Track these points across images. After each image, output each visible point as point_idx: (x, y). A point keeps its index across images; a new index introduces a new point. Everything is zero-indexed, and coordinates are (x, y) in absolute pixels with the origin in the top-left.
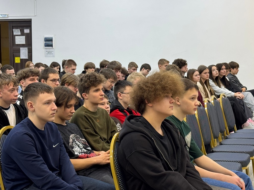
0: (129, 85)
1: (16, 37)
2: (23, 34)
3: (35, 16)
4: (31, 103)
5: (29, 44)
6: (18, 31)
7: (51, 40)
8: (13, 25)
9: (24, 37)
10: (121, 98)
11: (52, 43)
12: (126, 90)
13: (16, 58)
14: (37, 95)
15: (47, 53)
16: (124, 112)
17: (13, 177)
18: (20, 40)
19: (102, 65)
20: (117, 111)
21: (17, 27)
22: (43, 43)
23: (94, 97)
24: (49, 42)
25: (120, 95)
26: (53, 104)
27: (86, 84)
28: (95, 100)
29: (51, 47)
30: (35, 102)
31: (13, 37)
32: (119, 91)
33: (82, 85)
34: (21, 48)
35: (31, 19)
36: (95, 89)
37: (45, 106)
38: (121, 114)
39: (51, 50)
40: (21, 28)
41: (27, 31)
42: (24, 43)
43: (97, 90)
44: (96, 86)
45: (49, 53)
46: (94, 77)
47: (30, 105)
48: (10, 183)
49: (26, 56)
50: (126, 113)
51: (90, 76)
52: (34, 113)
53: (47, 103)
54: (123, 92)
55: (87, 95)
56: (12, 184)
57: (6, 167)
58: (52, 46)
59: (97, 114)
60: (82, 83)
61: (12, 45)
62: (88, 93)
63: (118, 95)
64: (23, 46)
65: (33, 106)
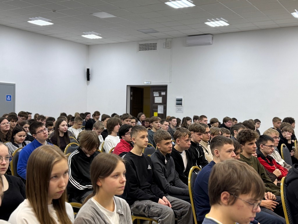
0: (271, 140)
1: (156, 98)
2: (160, 95)
3: (170, 83)
4: (217, 151)
5: (164, 103)
6: (157, 93)
7: (181, 100)
8: (154, 89)
9: (161, 98)
10: (262, 148)
11: (182, 102)
12: (267, 143)
13: (155, 113)
14: (223, 145)
15: (177, 109)
16: (266, 160)
17: (204, 204)
18: (158, 100)
19: (225, 120)
20: (260, 158)
21: (156, 91)
22: (175, 102)
23: (249, 149)
24: (179, 102)
25: (262, 146)
26: (233, 152)
27: (243, 138)
28: (249, 151)
29: (180, 106)
30: (220, 150)
31: (154, 98)
32: (261, 143)
33: (240, 138)
34: (159, 106)
35: (167, 85)
36: (249, 143)
37: (227, 154)
38: (264, 161)
39: (180, 108)
40: (159, 92)
41: (163, 93)
42: (161, 102)
43: (252, 144)
44: (250, 141)
45: (179, 110)
46: (250, 134)
47: (216, 152)
48: (201, 208)
49: (161, 112)
50: (267, 160)
51: (246, 133)
52: (219, 158)
53: (229, 151)
54: (265, 144)
55: (243, 146)
56: (203, 209)
57: (199, 196)
58: (181, 104)
59: (250, 161)
60: (240, 137)
61: (152, 103)
62: (244, 145)
63: (261, 146)
64: (160, 104)
65: (219, 153)
